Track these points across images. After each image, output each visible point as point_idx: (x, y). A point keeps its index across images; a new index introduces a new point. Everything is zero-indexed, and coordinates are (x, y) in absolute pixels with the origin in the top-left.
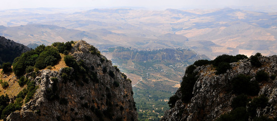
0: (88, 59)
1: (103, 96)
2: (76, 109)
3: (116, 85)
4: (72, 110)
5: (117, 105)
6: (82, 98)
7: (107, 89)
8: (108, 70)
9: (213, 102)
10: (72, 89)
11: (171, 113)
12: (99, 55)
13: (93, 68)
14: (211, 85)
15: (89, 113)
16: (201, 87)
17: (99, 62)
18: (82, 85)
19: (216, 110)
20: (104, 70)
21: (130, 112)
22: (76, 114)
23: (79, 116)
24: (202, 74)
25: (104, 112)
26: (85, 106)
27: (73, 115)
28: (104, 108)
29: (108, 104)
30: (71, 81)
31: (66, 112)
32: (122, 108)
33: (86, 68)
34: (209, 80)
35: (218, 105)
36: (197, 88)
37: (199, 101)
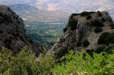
0: (7, 13)
1: (15, 28)
2: (6, 35)
3: (19, 23)
4: (5, 35)
5: (20, 31)
6: (8, 30)
7: (16, 25)
8: (15, 17)
9: (86, 30)
10: (4, 26)
11: (65, 34)
12: (11, 11)
13: (10, 17)
14: (85, 23)
15: (11, 35)
16: (80, 24)
17: (12, 14)
18: (7, 24)
19: (88, 33)
20: (14, 17)
21: (24, 33)
22: (7, 36)
23: (8, 37)
24: (79, 19)
25: (16, 34)
26: (9, 33)
27: (5, 37)
28: (16, 33)
29: (17, 31)
30: (3, 23)
31: (3, 36)
32: (22, 32)
33: (8, 17)
34: (84, 22)
35: (88, 31)
36: (79, 25)
37: (81, 30)
